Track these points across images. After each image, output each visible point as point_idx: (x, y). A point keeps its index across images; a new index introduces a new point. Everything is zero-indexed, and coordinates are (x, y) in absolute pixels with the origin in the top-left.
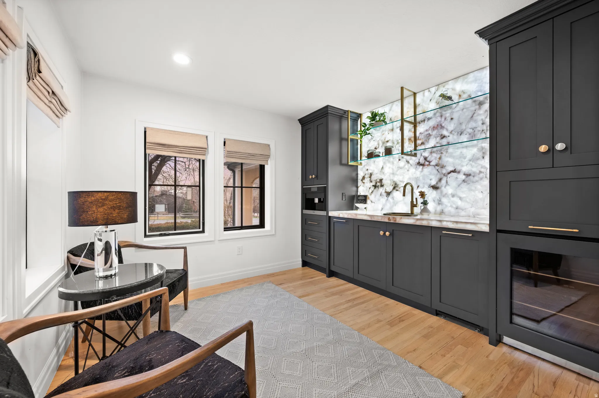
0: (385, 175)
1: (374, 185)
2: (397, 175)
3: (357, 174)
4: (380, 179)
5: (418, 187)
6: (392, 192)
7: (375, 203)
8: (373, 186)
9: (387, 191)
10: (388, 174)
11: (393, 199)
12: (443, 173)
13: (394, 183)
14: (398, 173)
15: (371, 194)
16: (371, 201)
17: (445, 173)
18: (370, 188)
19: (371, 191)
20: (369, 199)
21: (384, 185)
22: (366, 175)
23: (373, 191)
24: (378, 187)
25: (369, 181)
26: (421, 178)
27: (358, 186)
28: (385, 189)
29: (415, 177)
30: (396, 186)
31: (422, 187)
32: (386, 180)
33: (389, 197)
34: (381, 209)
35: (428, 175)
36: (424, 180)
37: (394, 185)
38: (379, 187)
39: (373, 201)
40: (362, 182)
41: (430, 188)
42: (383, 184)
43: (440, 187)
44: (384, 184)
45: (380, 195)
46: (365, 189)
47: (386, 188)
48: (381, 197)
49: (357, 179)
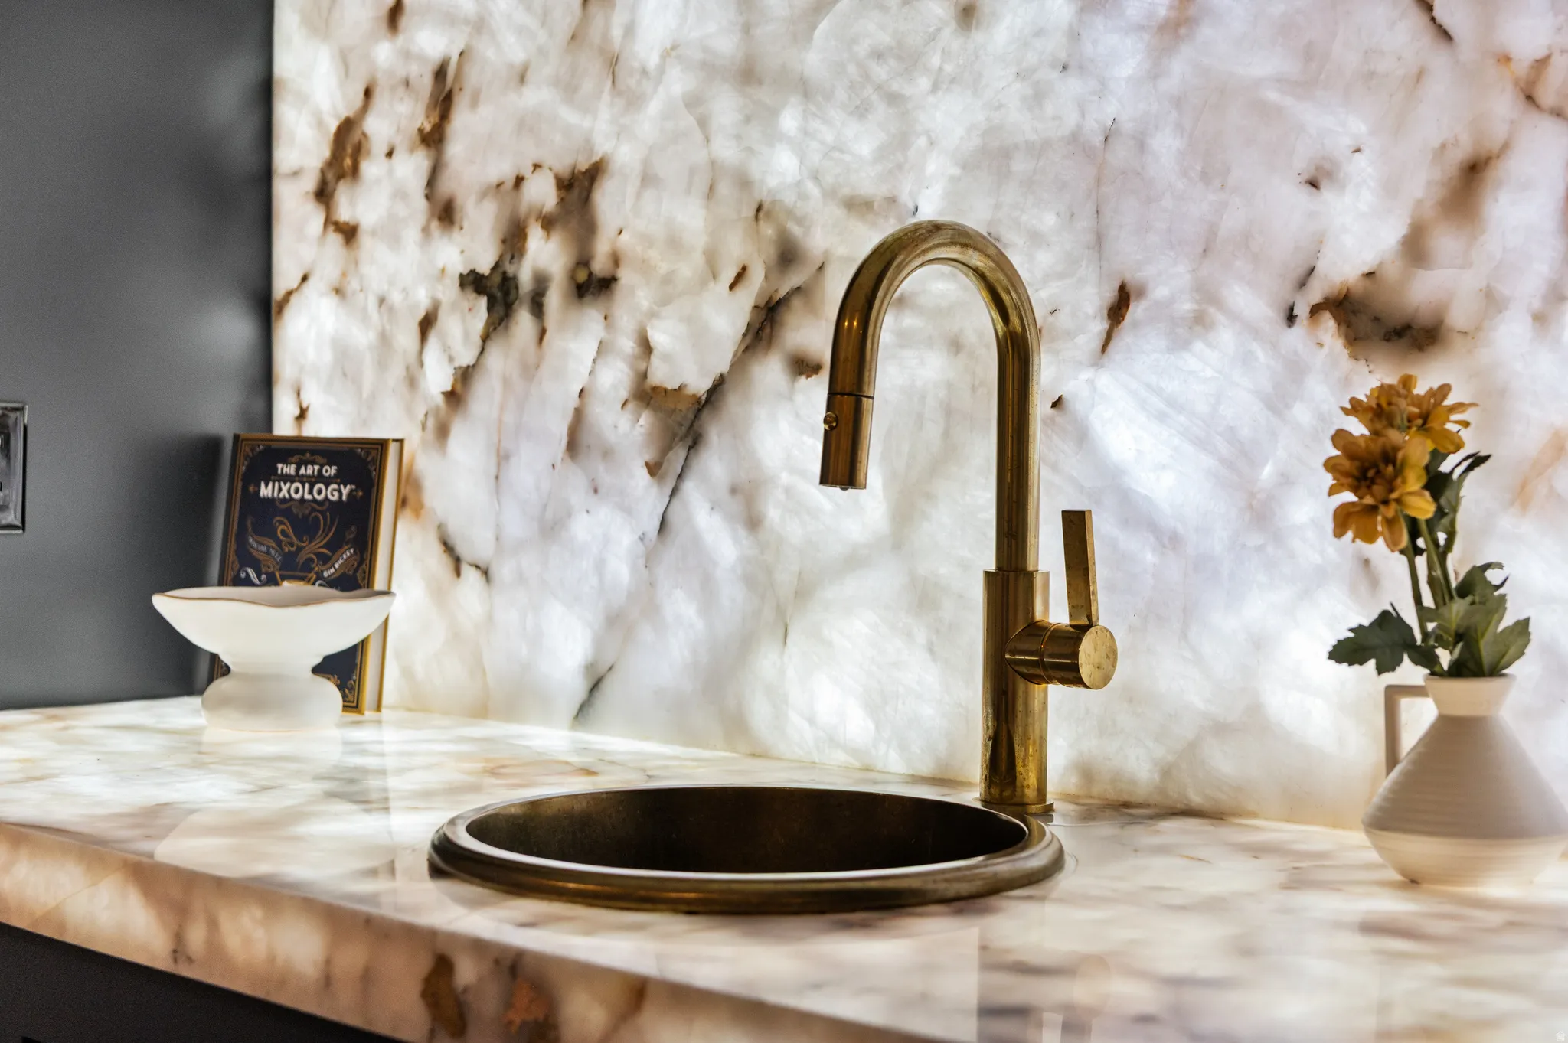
0: (634, 101)
1: (484, 267)
2: (805, 89)
3: (265, 91)
4: (563, 165)
5: (1119, 308)
6: (732, 402)
7: (503, 571)
8: (473, 282)
9: (662, 375)
10: (678, 83)
11: (753, 522)
12: (1505, 59)
13: (768, 231)
14: (814, 60)
15: (443, 432)
16: (448, 547)
17: (1541, 64)
18: (427, 324)
19: (438, 378)
20: (418, 509)
21: (625, 276)
22: (380, 101)
23: (465, 375)
24: (537, 307)
25: (420, 204)
26: (1166, 145)
27: (279, 288)
28: (628, 345)
29: (1075, 139)
30: (794, 280)
31: (1186, 306)
32: (648, 179)
33: (689, 486)
34: (578, 688)
35: (1272, 95)
36: (1205, 177)
37: (757, 278)
38: (554, 299)
39: (476, 543)
40: (332, 223)
41: (1296, 337)
42: (600, 265)
43: (1458, 318)
44: (616, 260)
45: (573, 445)
46: (363, 338)
47: (653, 315)
48: (575, 481)
49: (265, 176)
